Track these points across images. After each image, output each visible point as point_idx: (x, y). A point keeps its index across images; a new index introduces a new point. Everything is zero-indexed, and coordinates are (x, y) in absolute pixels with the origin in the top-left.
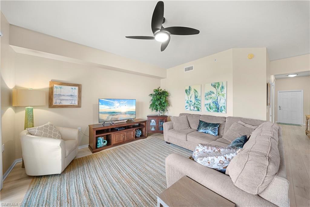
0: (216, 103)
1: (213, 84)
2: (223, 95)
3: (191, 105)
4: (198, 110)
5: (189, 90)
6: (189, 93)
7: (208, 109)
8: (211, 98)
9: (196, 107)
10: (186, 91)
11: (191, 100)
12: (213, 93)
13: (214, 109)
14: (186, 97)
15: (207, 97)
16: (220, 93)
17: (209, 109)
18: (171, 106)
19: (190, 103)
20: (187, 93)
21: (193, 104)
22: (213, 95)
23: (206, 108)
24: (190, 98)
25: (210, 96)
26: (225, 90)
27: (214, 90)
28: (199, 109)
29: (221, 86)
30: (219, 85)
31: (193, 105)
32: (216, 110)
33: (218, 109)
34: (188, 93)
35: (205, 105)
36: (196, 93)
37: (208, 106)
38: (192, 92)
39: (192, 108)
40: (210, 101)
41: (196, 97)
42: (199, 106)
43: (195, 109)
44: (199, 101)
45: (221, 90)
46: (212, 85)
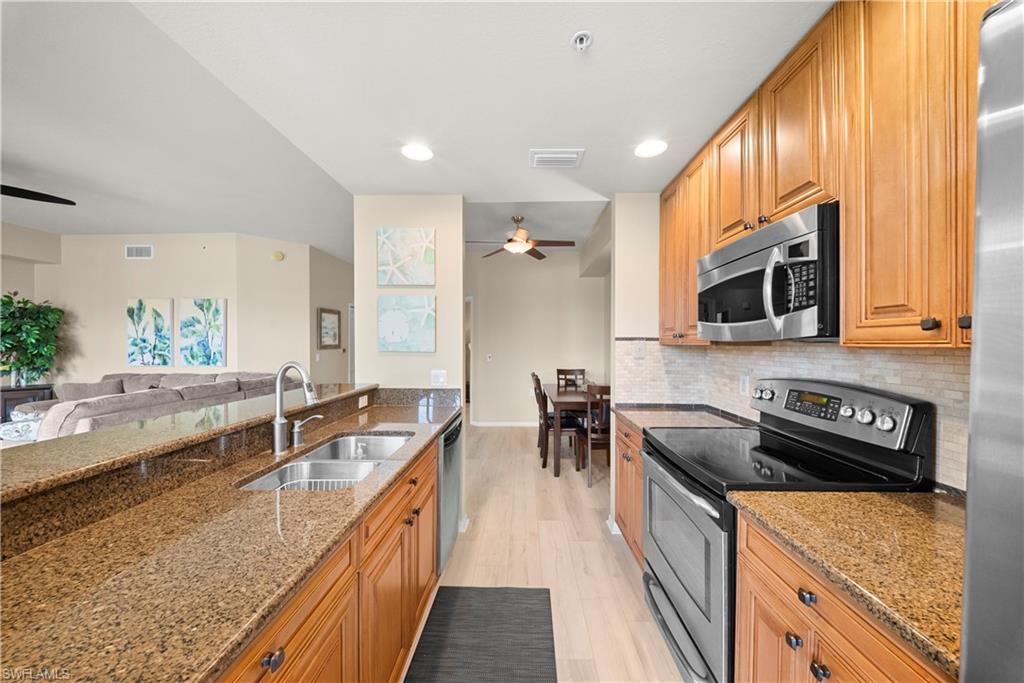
0: (204, 345)
1: (199, 302)
2: (218, 329)
3: (145, 351)
4: (165, 363)
5: (140, 309)
6: (140, 318)
7: (187, 359)
8: (194, 332)
9: (160, 355)
10: (131, 312)
11: (145, 336)
12: (199, 322)
13: (201, 359)
14: (131, 329)
15: (185, 330)
16: (212, 323)
17: (190, 359)
18: (81, 355)
19: (142, 345)
20: (132, 317)
21: (151, 347)
22: (198, 327)
23: (182, 356)
24: (140, 331)
25: (191, 328)
26: (221, 317)
27: (199, 314)
28: (168, 360)
29: (213, 308)
30: (210, 304)
31: (150, 351)
32: (206, 360)
33: (208, 359)
34: (135, 317)
35: (182, 350)
36: (159, 321)
37: (188, 353)
38: (148, 316)
39: (148, 357)
40: (192, 341)
41: (158, 330)
42: (166, 353)
43: (158, 360)
44: (166, 341)
45: (214, 316)
46: (195, 303)
